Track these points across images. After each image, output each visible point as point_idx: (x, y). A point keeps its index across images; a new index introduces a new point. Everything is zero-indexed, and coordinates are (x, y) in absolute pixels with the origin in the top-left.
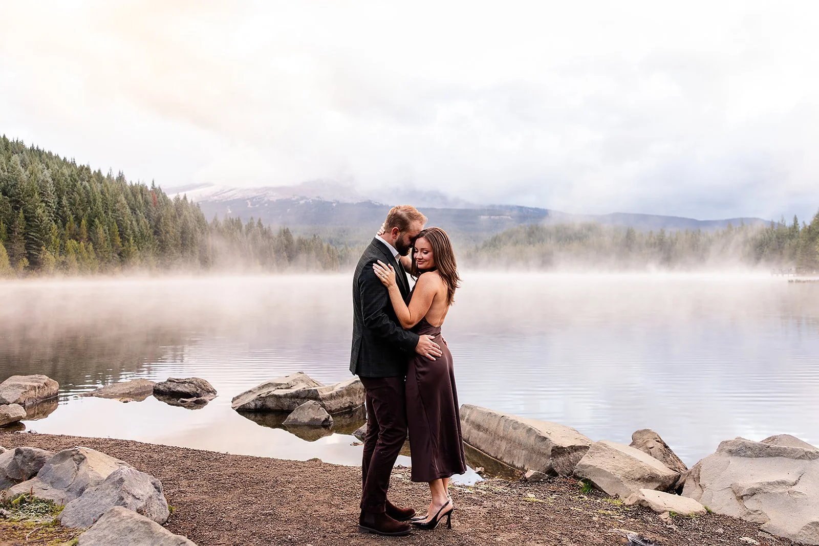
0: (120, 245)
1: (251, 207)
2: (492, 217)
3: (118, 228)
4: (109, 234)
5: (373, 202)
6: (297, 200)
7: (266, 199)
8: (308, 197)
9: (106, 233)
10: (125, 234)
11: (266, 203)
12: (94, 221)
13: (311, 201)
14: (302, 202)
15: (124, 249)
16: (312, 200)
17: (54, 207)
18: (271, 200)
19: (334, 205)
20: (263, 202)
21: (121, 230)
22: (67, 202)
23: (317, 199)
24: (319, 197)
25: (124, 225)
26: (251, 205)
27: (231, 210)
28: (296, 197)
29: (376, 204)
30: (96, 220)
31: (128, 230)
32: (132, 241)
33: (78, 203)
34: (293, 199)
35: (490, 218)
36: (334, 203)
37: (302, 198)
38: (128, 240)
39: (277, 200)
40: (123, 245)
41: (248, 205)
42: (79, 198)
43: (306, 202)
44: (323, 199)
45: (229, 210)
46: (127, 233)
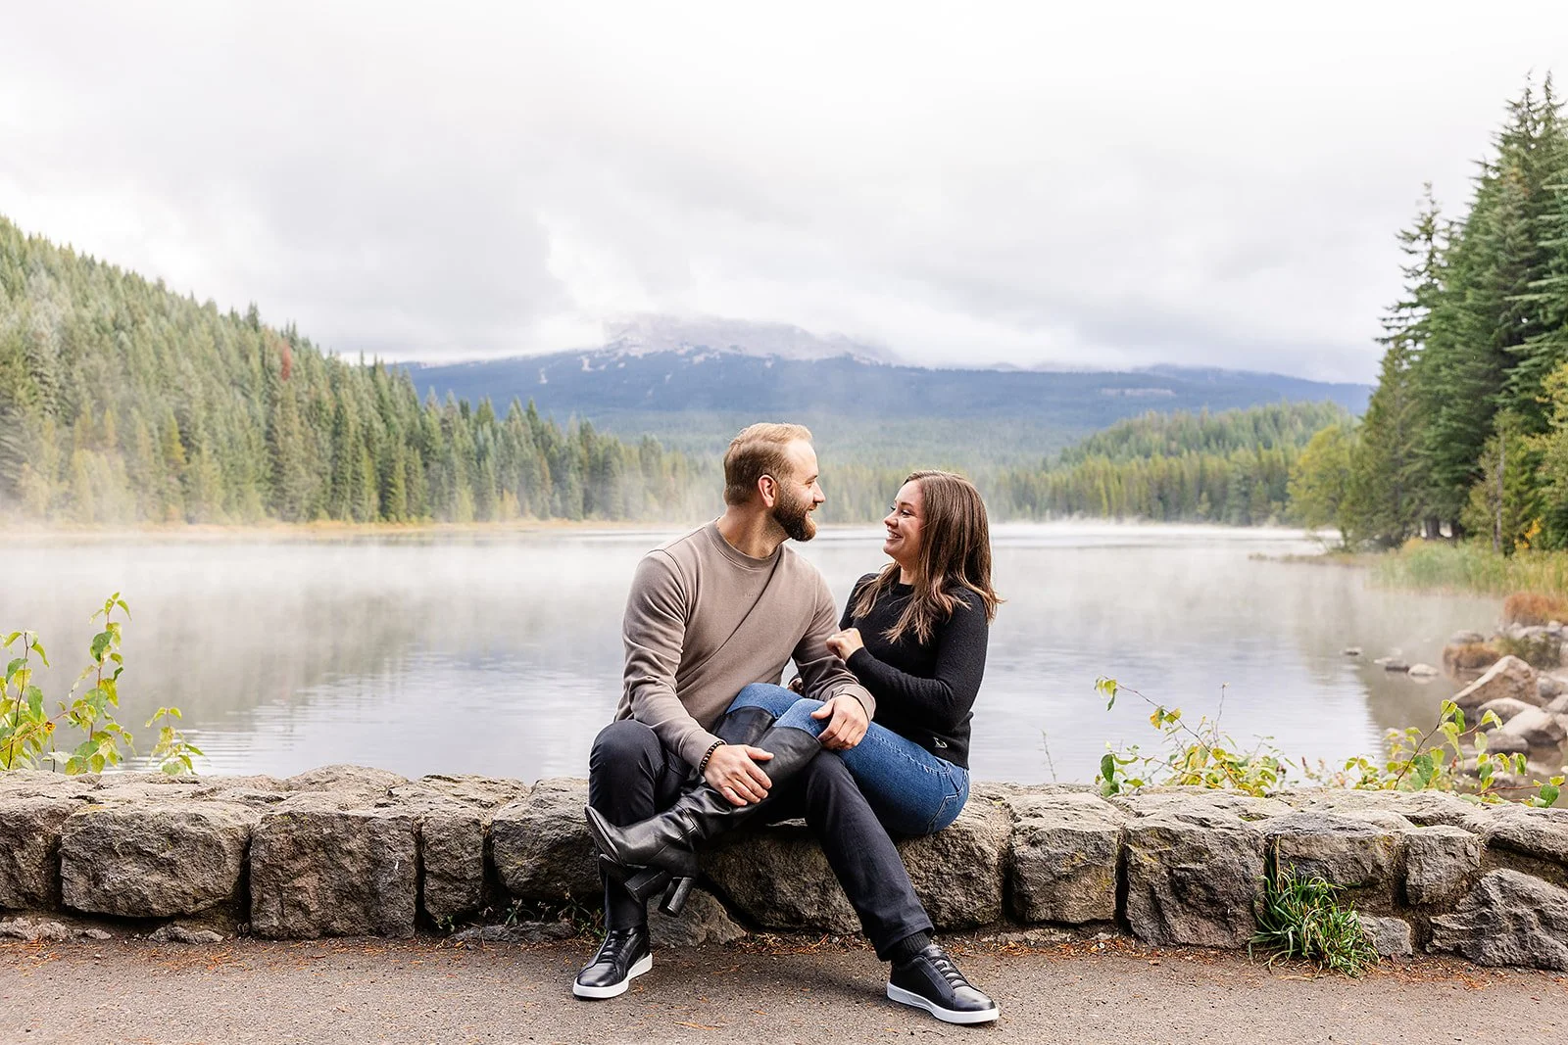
0: (182, 459)
1: (589, 370)
2: (1128, 392)
3: (179, 425)
4: (160, 438)
5: (855, 358)
6: (689, 354)
7: (621, 353)
8: (712, 347)
9: (153, 436)
10: (193, 438)
11: (621, 360)
12: (129, 412)
13: (718, 357)
14: (698, 359)
15: (190, 469)
16: (721, 354)
17: (57, 385)
18: (632, 354)
19: (769, 364)
20: (615, 359)
21: (186, 429)
22: (82, 374)
23: (732, 352)
24: (734, 347)
25: (192, 420)
26: (590, 366)
27: (546, 378)
28: (686, 348)
29: (863, 362)
30: (135, 412)
31: (200, 431)
32: (206, 452)
33: (103, 375)
34: (681, 352)
35: (1123, 394)
36: (770, 359)
37: (699, 350)
38: (199, 451)
39: (645, 355)
40: (188, 460)
41: (583, 365)
42: (105, 365)
43: (706, 358)
44: (744, 353)
45: (543, 376)
46: (197, 437)
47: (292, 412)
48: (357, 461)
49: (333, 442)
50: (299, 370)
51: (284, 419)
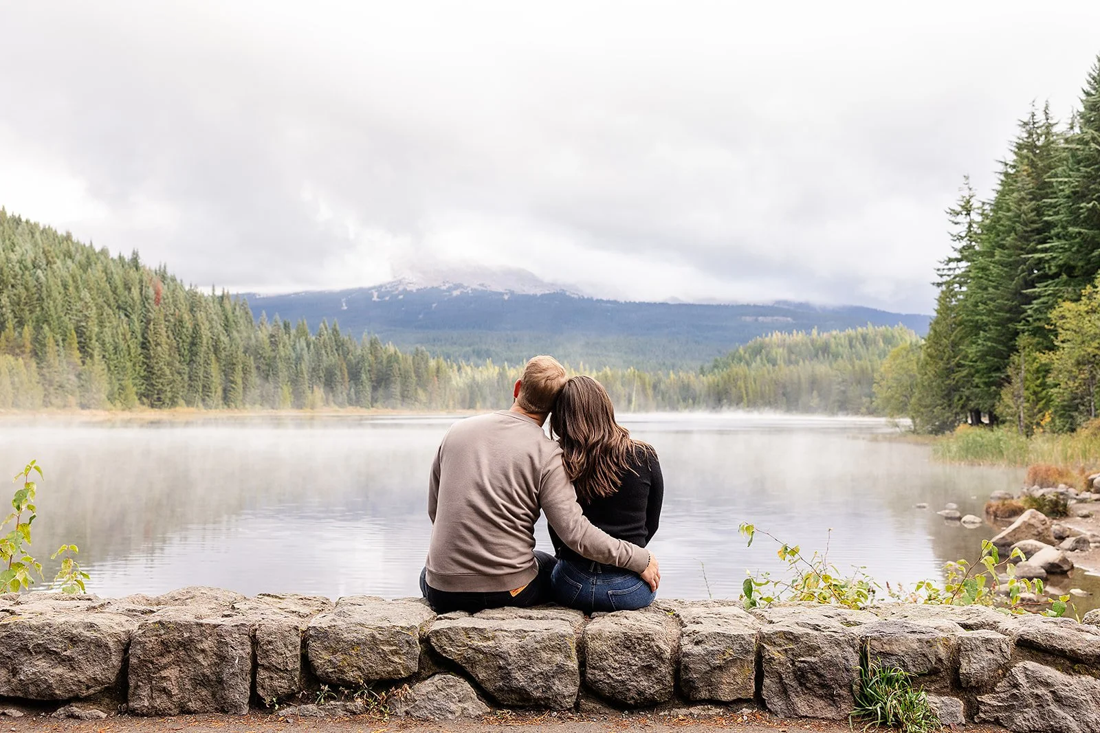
0: (79, 362)
1: (378, 300)
2: (760, 318)
3: (78, 337)
4: (63, 346)
5: (568, 293)
6: (449, 289)
7: (401, 288)
8: (466, 285)
9: (58, 345)
10: (88, 347)
11: (400, 294)
12: (42, 328)
13: (470, 292)
14: (456, 293)
15: (84, 369)
16: (472, 289)
18: (408, 289)
19: (506, 297)
20: (397, 292)
21: (83, 340)
22: (7, 300)
23: (480, 288)
24: (482, 285)
25: (88, 334)
26: (378, 297)
27: (346, 306)
28: (447, 285)
29: (573, 296)
30: (46, 327)
31: (93, 341)
32: (97, 357)
33: (23, 301)
34: (444, 288)
35: (757, 320)
36: (507, 294)
37: (457, 287)
38: (91, 356)
39: (418, 290)
40: (84, 363)
41: (373, 297)
42: (26, 294)
43: (462, 292)
44: (489, 288)
45: (344, 304)
46: (90, 346)
47: (162, 329)
48: (208, 364)
49: (191, 351)
50: (168, 298)
51: (155, 333)
